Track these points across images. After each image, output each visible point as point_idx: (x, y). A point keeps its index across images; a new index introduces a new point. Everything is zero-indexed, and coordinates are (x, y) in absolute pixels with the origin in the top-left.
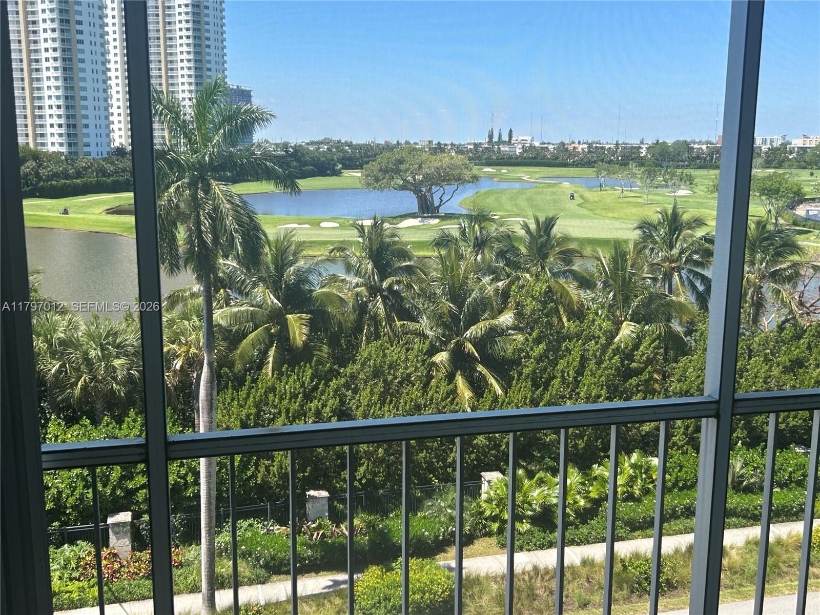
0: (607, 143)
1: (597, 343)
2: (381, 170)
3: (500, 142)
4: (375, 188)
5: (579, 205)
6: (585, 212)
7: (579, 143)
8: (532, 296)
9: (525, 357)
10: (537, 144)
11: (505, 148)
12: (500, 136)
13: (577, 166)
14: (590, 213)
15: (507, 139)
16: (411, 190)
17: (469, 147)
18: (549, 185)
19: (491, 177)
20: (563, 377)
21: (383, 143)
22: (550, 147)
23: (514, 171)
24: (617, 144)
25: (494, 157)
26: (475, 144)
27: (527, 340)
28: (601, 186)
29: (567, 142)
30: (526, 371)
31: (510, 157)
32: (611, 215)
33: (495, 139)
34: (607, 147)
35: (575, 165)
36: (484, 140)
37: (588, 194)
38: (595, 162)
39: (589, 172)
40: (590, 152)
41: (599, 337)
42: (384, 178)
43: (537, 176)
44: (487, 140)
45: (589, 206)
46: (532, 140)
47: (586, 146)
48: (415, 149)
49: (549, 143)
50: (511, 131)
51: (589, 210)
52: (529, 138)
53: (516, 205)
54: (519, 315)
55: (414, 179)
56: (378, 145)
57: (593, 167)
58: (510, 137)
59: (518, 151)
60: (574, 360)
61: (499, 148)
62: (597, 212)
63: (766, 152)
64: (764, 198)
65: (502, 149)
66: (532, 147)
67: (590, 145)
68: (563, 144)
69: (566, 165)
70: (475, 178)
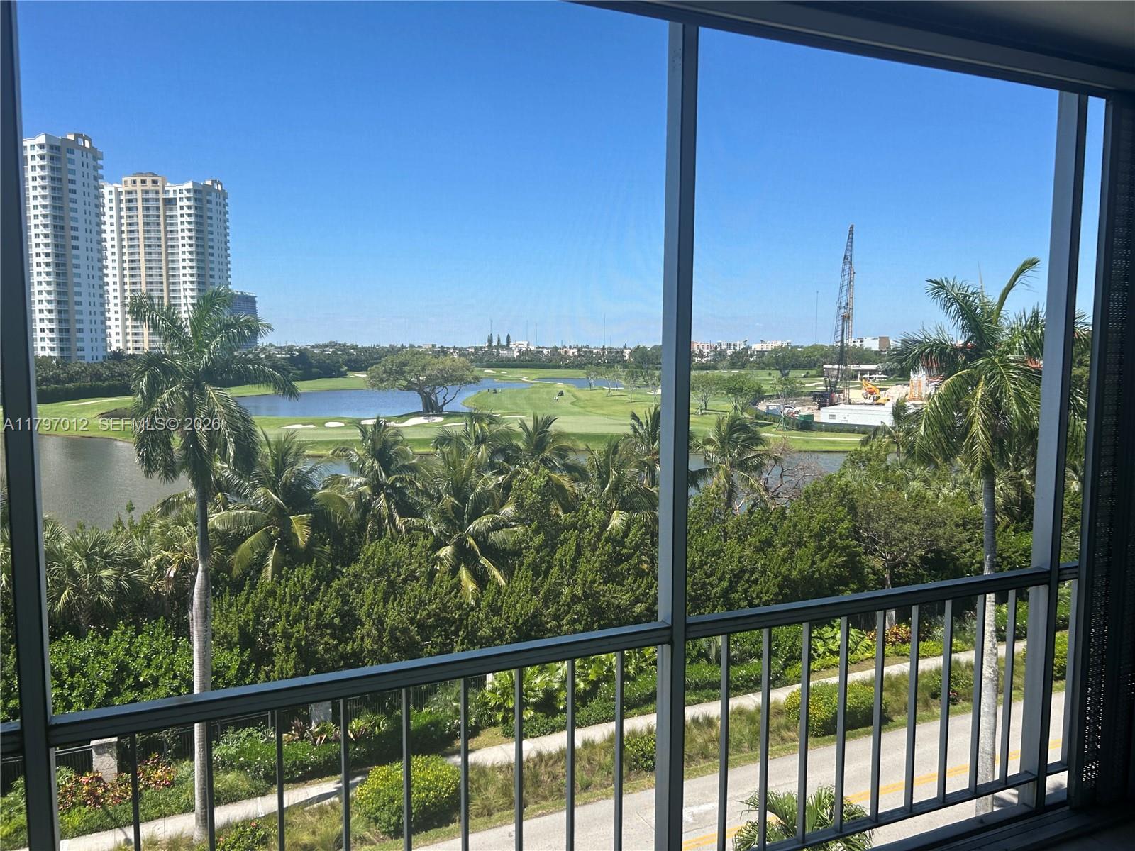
0: (595, 348)
1: (591, 531)
2: (385, 372)
3: (499, 346)
4: (379, 389)
5: (572, 403)
6: (576, 409)
7: (570, 348)
8: (531, 489)
9: (525, 548)
10: (532, 348)
11: (503, 352)
12: (499, 340)
13: (569, 368)
14: (580, 410)
15: (505, 343)
16: (416, 390)
17: (470, 350)
18: (545, 386)
19: (491, 377)
20: (561, 564)
21: (388, 346)
22: (545, 351)
23: (511, 373)
24: (604, 349)
25: (495, 360)
26: (476, 349)
27: (527, 531)
28: (591, 386)
29: (559, 346)
30: (527, 561)
31: (509, 360)
32: (601, 412)
33: (495, 343)
34: (595, 351)
35: (567, 367)
36: (484, 344)
37: (580, 394)
38: (585, 364)
39: (580, 374)
40: (579, 355)
41: (593, 526)
42: (389, 379)
43: (534, 377)
44: (487, 344)
45: (581, 404)
46: (528, 345)
47: (576, 350)
48: (418, 353)
49: (543, 348)
50: (508, 336)
51: (582, 408)
52: (525, 343)
53: (515, 404)
54: (519, 506)
55: (419, 380)
56: (383, 349)
57: (583, 369)
58: (508, 341)
59: (516, 354)
60: (570, 548)
61: (498, 352)
62: (588, 409)
63: (731, 356)
64: (730, 395)
65: (501, 352)
66: (528, 351)
67: (579, 350)
68: (556, 348)
69: (559, 367)
70: (477, 379)
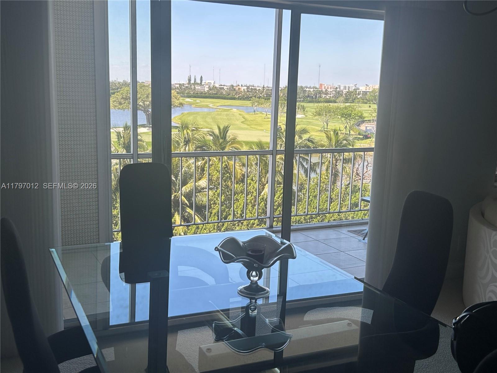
0: (258, 87)
1: (252, 196)
2: (123, 98)
3: (195, 83)
4: (119, 108)
5: (242, 122)
6: (246, 126)
7: (242, 86)
8: (217, 170)
9: (213, 204)
10: (217, 85)
11: (197, 87)
12: (195, 80)
13: (241, 99)
14: (249, 127)
16: (142, 110)
17: (177, 86)
18: (225, 110)
19: (190, 104)
20: (234, 214)
21: (122, 81)
22: (225, 87)
23: (204, 102)
24: (264, 87)
25: (192, 93)
26: (180, 84)
27: (214, 194)
28: (254, 111)
29: (235, 85)
30: (214, 211)
31: (202, 93)
32: (261, 128)
33: (192, 82)
35: (239, 99)
37: (247, 116)
38: (251, 97)
39: (248, 103)
40: (248, 91)
41: (253, 193)
42: (125, 103)
43: (218, 104)
44: (187, 82)
45: (248, 123)
46: (214, 83)
47: (245, 88)
48: (144, 86)
49: (224, 85)
50: (201, 77)
51: (248, 125)
52: (212, 82)
53: (206, 121)
54: (210, 180)
55: (144, 104)
56: (119, 83)
57: (250, 100)
58: (201, 81)
59: (206, 89)
62: (253, 126)
63: (346, 94)
64: (343, 119)
65: (196, 87)
66: (215, 87)
67: (248, 87)
68: (232, 86)
69: (234, 99)
70: (181, 104)
